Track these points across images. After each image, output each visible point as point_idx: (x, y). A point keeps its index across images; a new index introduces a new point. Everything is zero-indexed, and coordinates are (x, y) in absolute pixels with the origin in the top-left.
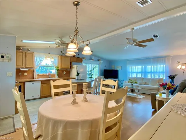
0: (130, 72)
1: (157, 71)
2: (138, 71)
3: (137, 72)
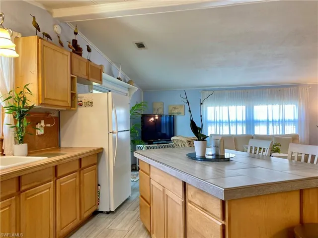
0: (211, 122)
1: (281, 119)
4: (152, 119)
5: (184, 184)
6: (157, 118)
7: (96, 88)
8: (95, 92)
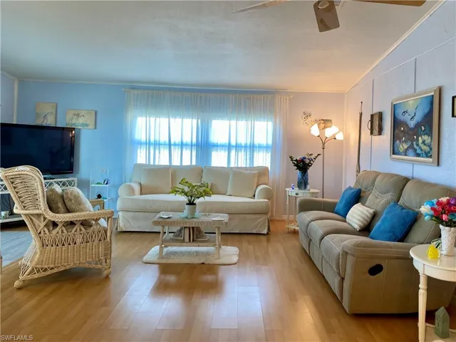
0: (140, 143)
3: (175, 144)
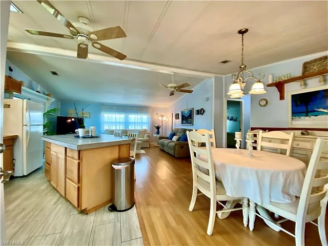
0: (106, 123)
1: (141, 121)
2: (119, 121)
3: (118, 123)
4: (70, 120)
5: (66, 148)
6: (73, 120)
7: (16, 96)
8: (14, 98)
